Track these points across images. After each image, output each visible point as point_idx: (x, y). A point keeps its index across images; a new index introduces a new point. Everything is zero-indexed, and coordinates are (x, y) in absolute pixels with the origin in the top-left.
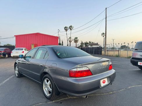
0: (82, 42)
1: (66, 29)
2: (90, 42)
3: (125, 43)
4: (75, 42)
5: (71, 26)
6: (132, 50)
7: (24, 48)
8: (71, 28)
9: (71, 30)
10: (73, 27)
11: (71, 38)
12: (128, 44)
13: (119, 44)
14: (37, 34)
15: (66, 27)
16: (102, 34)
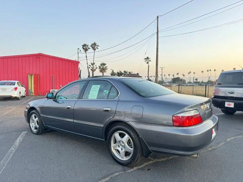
0: (113, 72)
1: (85, 47)
2: (125, 72)
3: (178, 74)
4: (101, 71)
5: (95, 44)
6: (189, 84)
7: (16, 82)
8: (94, 46)
9: (95, 50)
10: (98, 46)
11: (94, 64)
12: (184, 76)
13: (169, 75)
14: (39, 56)
15: (84, 45)
16: (145, 59)
